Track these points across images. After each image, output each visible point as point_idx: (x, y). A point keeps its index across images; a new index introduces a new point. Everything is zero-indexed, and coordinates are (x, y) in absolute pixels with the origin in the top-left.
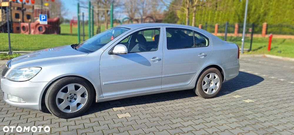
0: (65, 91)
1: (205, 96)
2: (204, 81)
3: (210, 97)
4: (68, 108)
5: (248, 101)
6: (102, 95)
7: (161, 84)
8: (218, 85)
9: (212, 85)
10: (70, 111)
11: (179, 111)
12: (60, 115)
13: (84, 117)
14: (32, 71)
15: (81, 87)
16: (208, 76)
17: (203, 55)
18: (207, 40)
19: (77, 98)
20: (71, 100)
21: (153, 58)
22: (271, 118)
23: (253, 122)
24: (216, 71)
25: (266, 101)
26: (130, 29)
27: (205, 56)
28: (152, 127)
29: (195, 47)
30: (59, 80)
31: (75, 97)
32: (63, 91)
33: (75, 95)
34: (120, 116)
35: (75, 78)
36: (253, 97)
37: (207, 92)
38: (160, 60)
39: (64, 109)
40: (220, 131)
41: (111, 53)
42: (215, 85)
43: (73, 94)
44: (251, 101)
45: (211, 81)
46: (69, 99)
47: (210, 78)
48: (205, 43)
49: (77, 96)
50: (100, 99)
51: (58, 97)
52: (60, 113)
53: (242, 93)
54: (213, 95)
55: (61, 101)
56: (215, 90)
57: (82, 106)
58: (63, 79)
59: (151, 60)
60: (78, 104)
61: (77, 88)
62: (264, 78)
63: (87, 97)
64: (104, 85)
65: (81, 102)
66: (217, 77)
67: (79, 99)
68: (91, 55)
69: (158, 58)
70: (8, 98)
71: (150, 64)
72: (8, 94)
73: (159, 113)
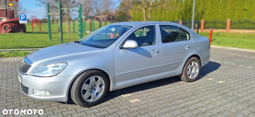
0: (88, 82)
1: (189, 80)
2: (188, 68)
3: (192, 80)
4: (90, 98)
5: (221, 82)
6: (115, 85)
7: (158, 72)
8: (197, 71)
9: (193, 71)
10: (91, 100)
11: (176, 94)
12: (84, 104)
13: (101, 104)
14: (58, 67)
15: (100, 79)
16: (191, 64)
17: (188, 47)
18: (187, 35)
19: (96, 88)
20: (92, 90)
21: (154, 51)
22: (245, 94)
23: (235, 98)
24: (196, 59)
25: (233, 82)
26: (132, 27)
27: (189, 47)
28: (164, 108)
29: (181, 41)
30: (84, 74)
31: (95, 87)
32: (86, 83)
33: (95, 85)
34: (133, 101)
35: (95, 71)
36: (222, 79)
37: (190, 77)
38: (158, 52)
39: (87, 99)
40: (217, 107)
41: (121, 48)
42: (195, 70)
43: (93, 85)
44: (223, 82)
45: (192, 68)
46: (90, 90)
47: (192, 65)
48: (186, 37)
49: (96, 87)
50: (114, 88)
51: (83, 88)
52: (84, 103)
53: (212, 76)
54: (195, 79)
55: (85, 91)
56: (196, 75)
57: (100, 95)
58: (86, 72)
59: (152, 52)
60: (97, 94)
61: (97, 79)
62: (220, 64)
63: (103, 87)
64: (118, 75)
65: (99, 91)
66: (196, 64)
67: (98, 89)
68: (105, 50)
69: (156, 51)
70: (33, 93)
71: (151, 56)
72: (33, 90)
73: (161, 97)
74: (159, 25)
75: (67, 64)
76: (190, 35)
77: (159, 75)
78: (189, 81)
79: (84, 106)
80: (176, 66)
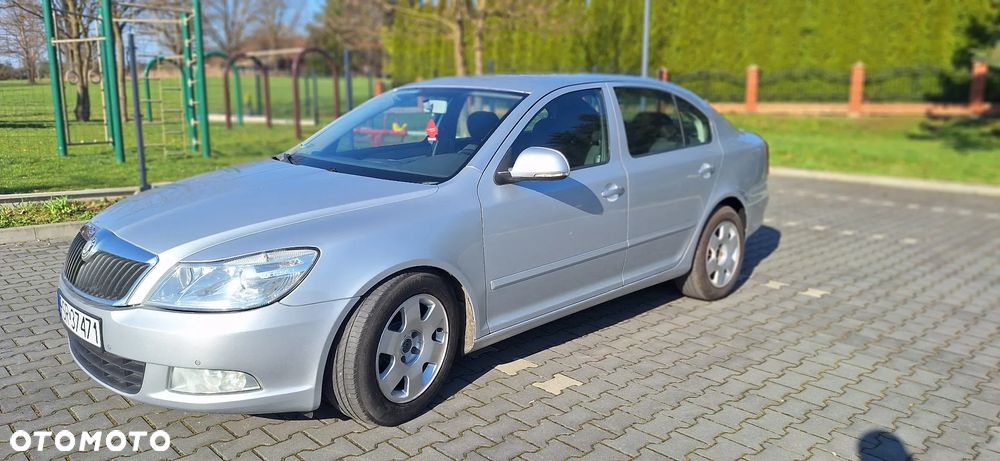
0: (397, 323)
1: (713, 293)
2: (709, 249)
3: (723, 292)
5: (815, 293)
6: (486, 327)
7: (618, 271)
8: (736, 256)
9: (723, 259)
10: (405, 396)
11: (690, 348)
12: (385, 414)
13: (438, 408)
14: (279, 265)
15: (434, 306)
16: (717, 234)
18: (700, 125)
19: (420, 347)
20: (407, 355)
21: (607, 186)
22: (914, 328)
23: (890, 345)
24: (733, 215)
25: (854, 289)
26: (525, 96)
27: (712, 171)
28: (679, 404)
29: (686, 147)
31: (415, 343)
32: (391, 327)
33: (415, 334)
35: (421, 274)
36: (812, 281)
37: (715, 281)
38: (621, 192)
39: (393, 394)
41: (503, 180)
42: (729, 257)
43: (410, 335)
44: (821, 292)
45: (720, 246)
46: (401, 354)
47: (721, 237)
48: (695, 131)
49: (421, 340)
50: (481, 341)
51: (380, 349)
52: (386, 408)
54: (729, 288)
55: (385, 361)
56: (731, 272)
57: (435, 369)
59: (603, 194)
60: (425, 367)
61: (424, 309)
63: (444, 339)
64: (495, 289)
65: (431, 357)
66: (733, 233)
67: (425, 347)
68: (445, 189)
69: (616, 187)
70: (169, 385)
71: (600, 205)
72: (171, 369)
73: (644, 362)
74: (615, 88)
75: (318, 251)
76: (711, 124)
77: (623, 279)
78: (713, 295)
79: (381, 421)
80: (673, 243)
